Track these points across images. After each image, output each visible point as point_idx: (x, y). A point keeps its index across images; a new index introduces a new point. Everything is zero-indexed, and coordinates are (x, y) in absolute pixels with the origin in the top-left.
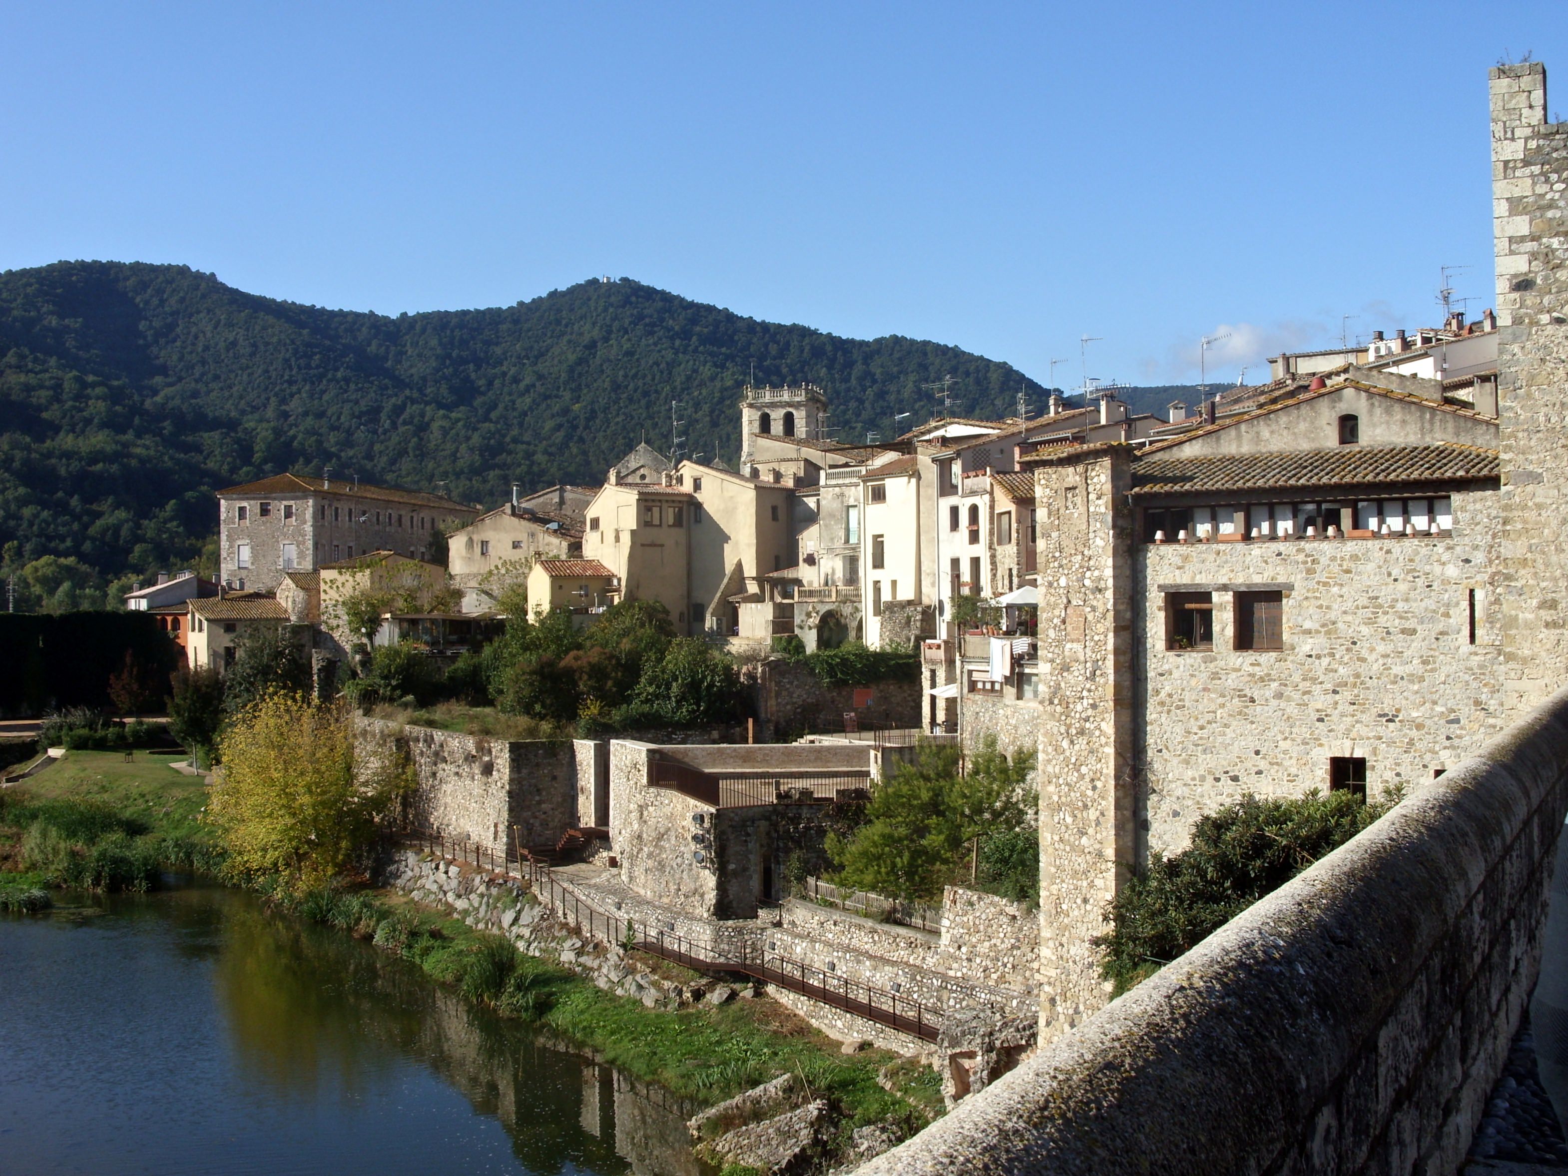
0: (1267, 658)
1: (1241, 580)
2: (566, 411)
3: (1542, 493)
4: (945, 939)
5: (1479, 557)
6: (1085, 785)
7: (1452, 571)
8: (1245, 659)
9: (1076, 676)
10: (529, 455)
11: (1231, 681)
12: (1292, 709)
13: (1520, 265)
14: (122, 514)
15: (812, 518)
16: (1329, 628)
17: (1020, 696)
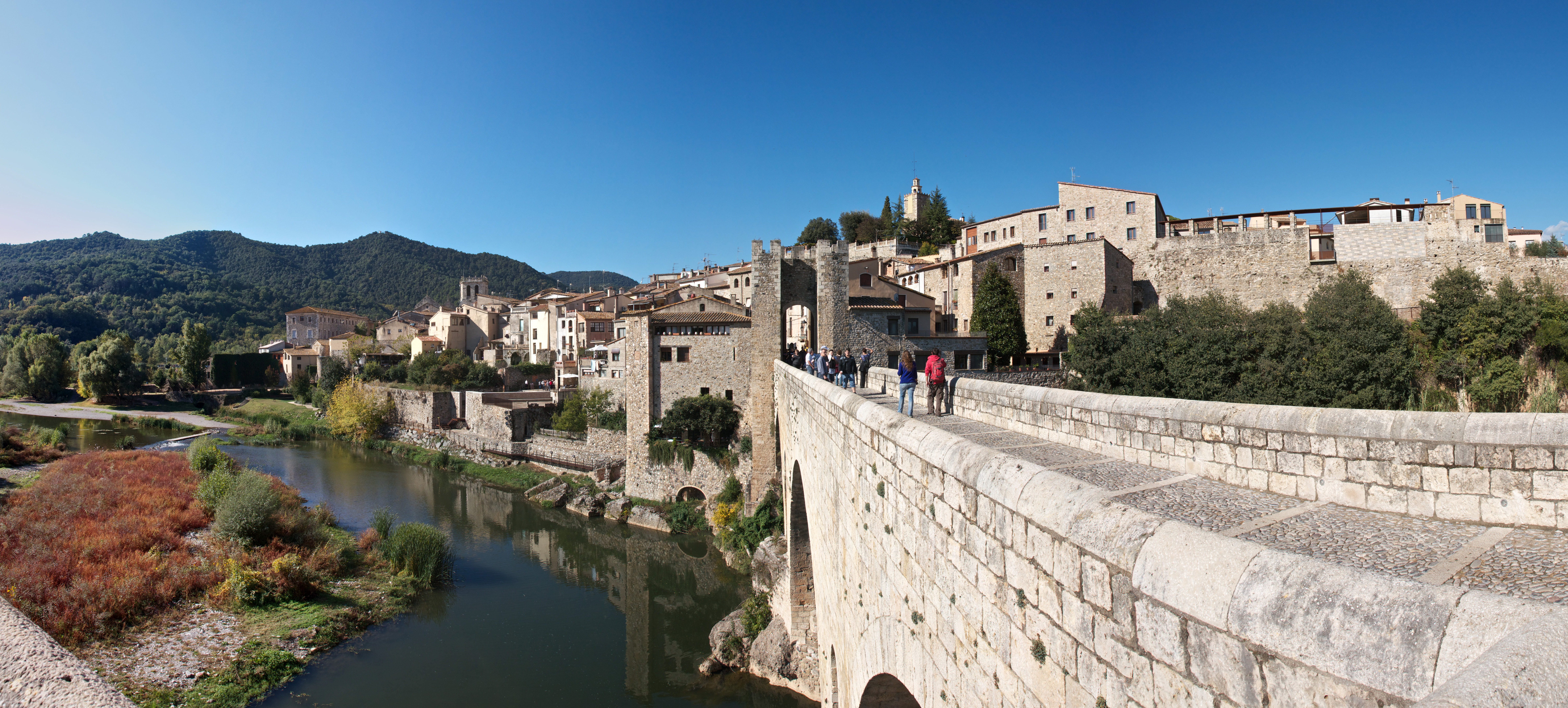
0: (685, 364)
1: (679, 344)
2: (367, 280)
3: (760, 329)
4: (588, 442)
5: (736, 340)
6: (640, 396)
7: (730, 343)
8: (681, 365)
9: (637, 369)
10: (355, 297)
11: (676, 369)
12: (691, 376)
13: (756, 282)
14: (217, 319)
15: (506, 323)
16: (700, 356)
17: (600, 376)
